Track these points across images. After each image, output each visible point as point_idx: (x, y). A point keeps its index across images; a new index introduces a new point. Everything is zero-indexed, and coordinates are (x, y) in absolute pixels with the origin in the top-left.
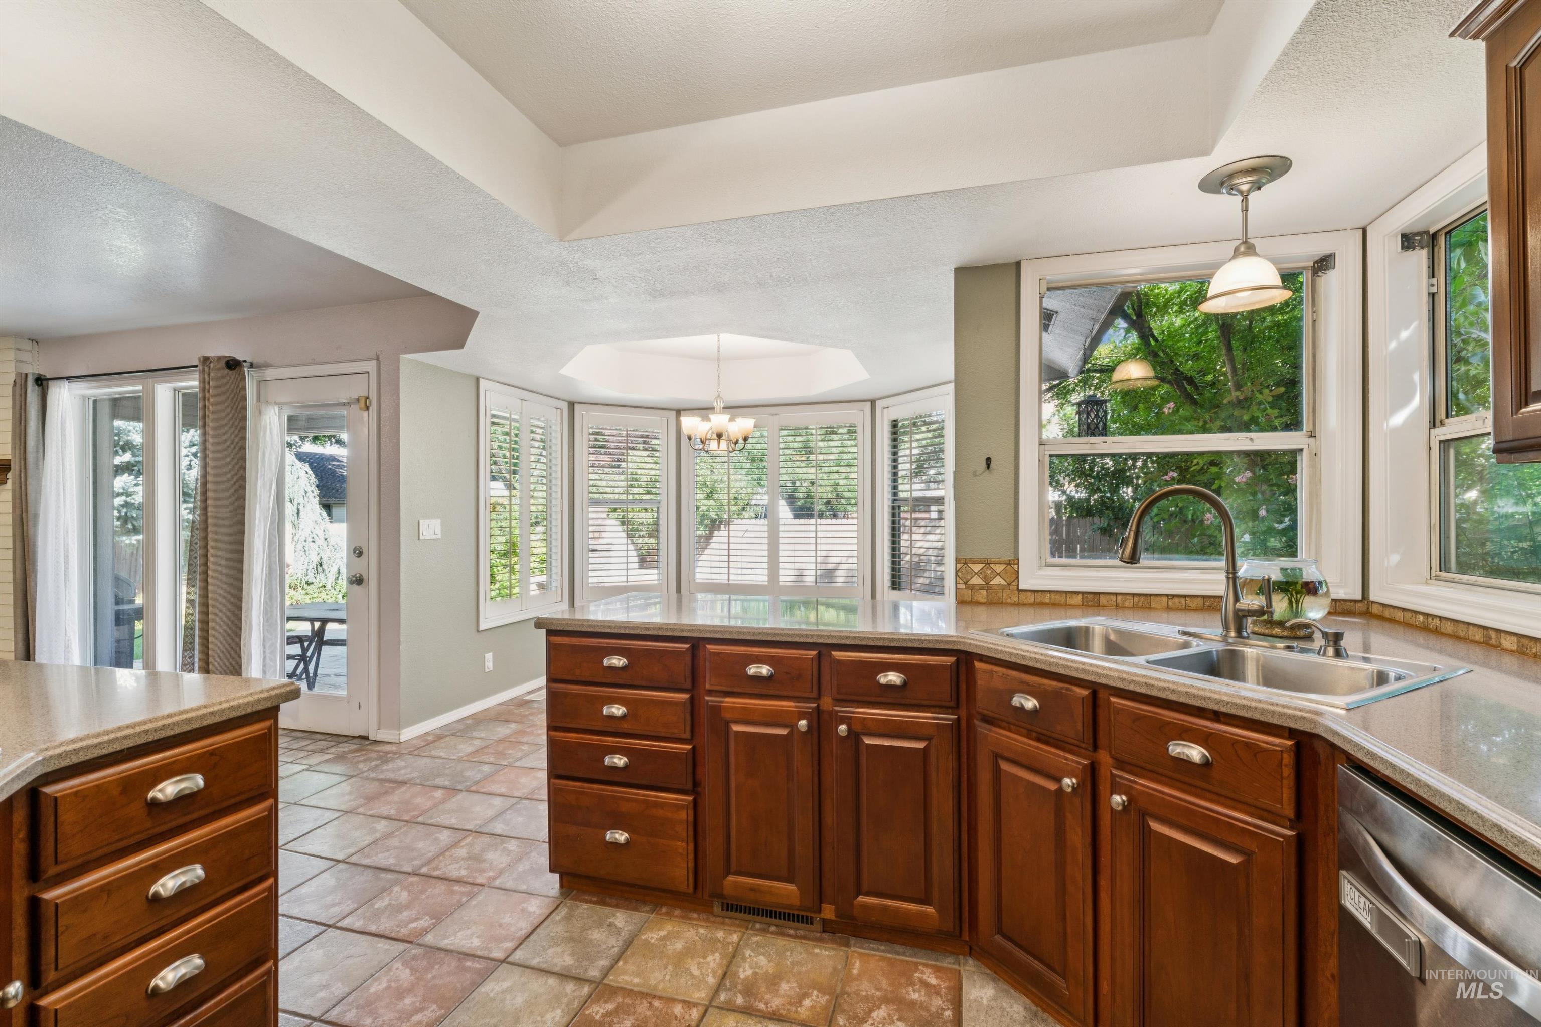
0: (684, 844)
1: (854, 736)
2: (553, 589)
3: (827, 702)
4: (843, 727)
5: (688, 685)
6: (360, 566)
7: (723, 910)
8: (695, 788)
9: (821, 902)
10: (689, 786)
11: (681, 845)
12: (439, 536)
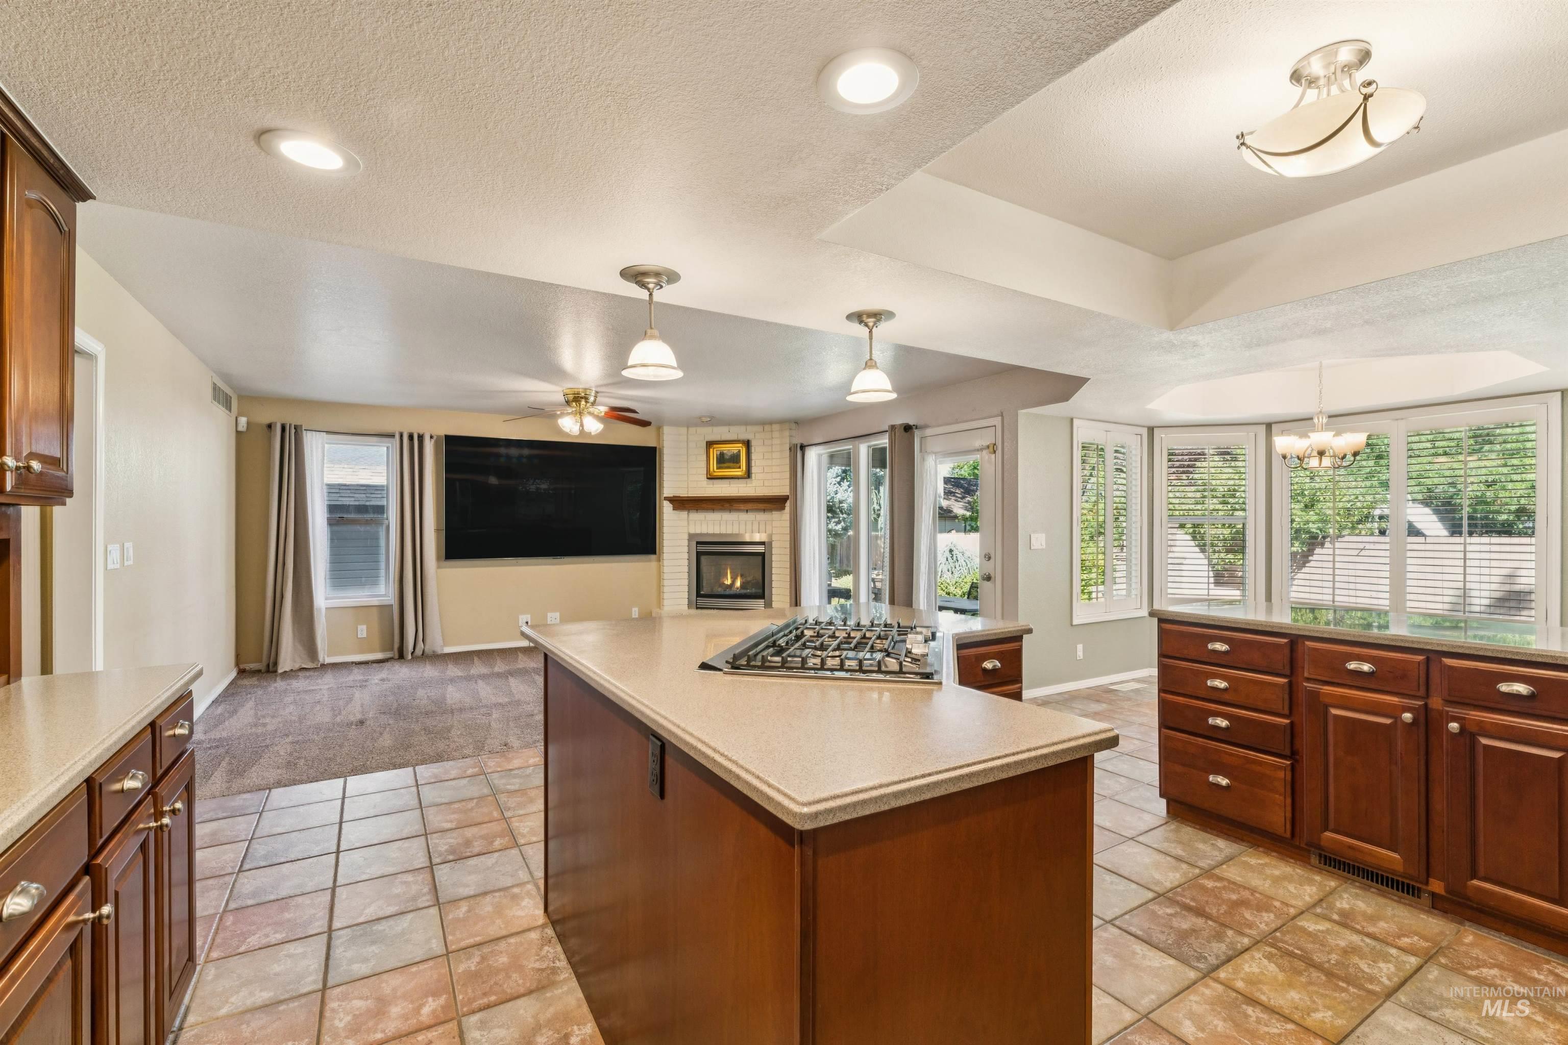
0: (1282, 798)
1: (1468, 735)
2: (1133, 596)
3: (1436, 702)
4: (1454, 726)
5: (1288, 672)
6: (989, 568)
7: (1320, 863)
8: (1293, 755)
9: (1428, 876)
10: (1287, 752)
11: (1279, 798)
12: (1044, 547)
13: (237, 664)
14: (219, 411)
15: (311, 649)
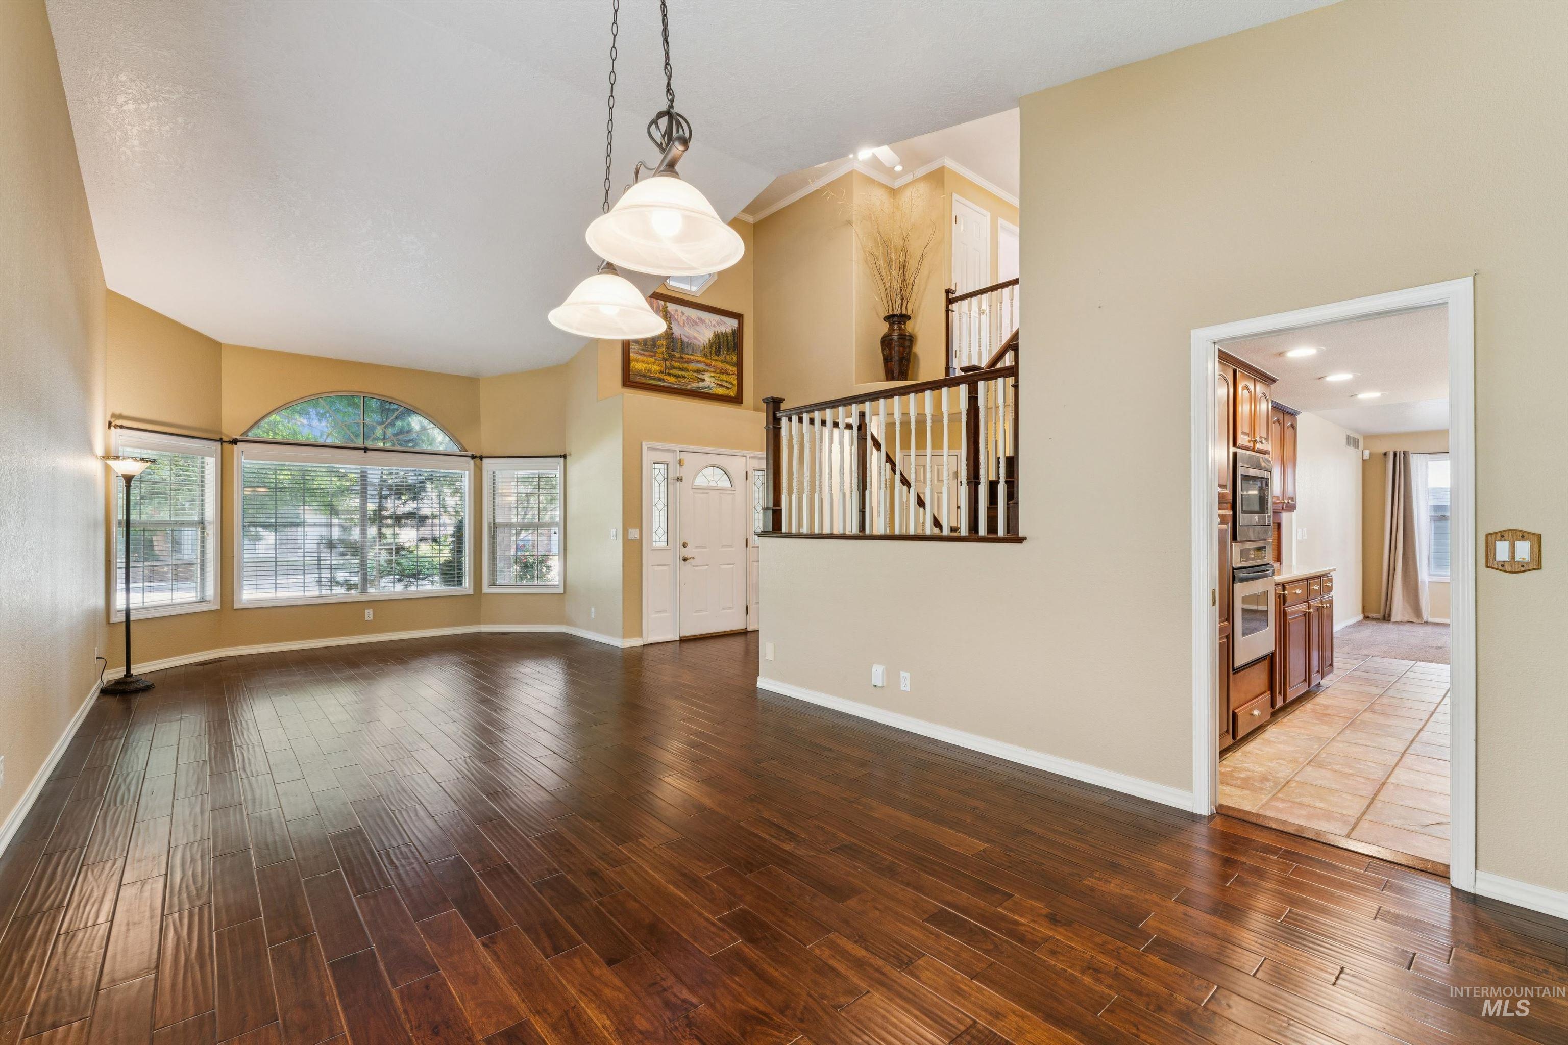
13: (1363, 612)
14: (1351, 450)
15: (1417, 610)
